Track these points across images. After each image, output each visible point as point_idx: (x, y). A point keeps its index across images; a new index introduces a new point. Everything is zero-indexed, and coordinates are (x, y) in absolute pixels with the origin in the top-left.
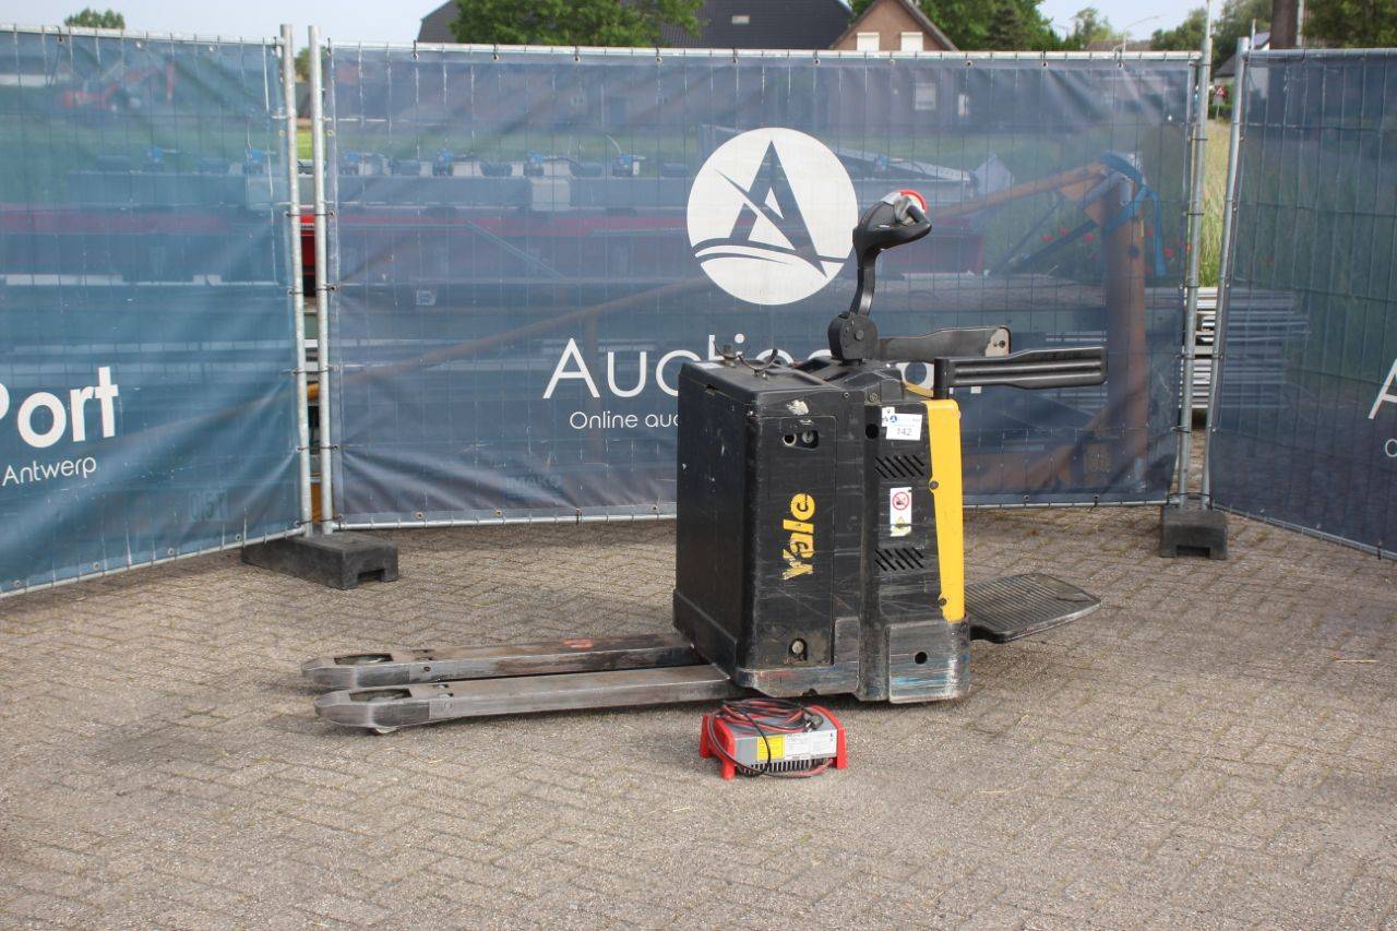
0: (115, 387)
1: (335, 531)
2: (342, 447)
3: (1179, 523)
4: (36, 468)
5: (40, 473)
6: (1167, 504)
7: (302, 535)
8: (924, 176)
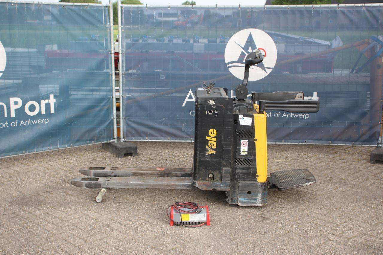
0: (55, 100)
1: (124, 141)
2: (126, 118)
3: (377, 153)
4: (30, 121)
5: (31, 122)
6: (377, 146)
7: (114, 142)
8: (315, 43)
